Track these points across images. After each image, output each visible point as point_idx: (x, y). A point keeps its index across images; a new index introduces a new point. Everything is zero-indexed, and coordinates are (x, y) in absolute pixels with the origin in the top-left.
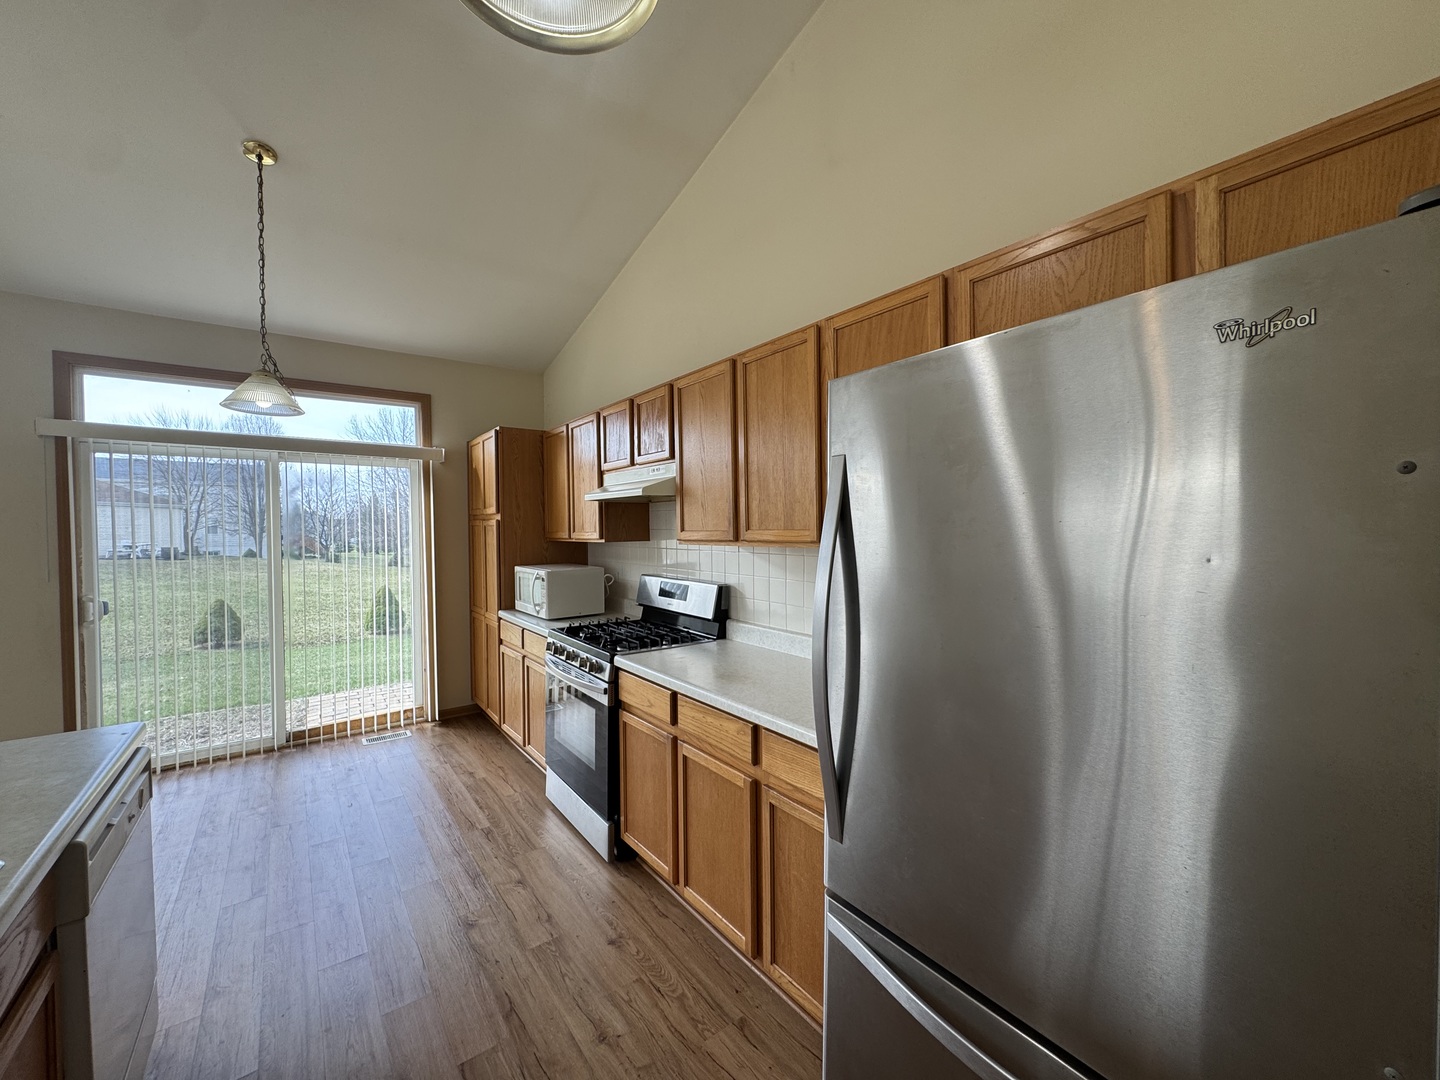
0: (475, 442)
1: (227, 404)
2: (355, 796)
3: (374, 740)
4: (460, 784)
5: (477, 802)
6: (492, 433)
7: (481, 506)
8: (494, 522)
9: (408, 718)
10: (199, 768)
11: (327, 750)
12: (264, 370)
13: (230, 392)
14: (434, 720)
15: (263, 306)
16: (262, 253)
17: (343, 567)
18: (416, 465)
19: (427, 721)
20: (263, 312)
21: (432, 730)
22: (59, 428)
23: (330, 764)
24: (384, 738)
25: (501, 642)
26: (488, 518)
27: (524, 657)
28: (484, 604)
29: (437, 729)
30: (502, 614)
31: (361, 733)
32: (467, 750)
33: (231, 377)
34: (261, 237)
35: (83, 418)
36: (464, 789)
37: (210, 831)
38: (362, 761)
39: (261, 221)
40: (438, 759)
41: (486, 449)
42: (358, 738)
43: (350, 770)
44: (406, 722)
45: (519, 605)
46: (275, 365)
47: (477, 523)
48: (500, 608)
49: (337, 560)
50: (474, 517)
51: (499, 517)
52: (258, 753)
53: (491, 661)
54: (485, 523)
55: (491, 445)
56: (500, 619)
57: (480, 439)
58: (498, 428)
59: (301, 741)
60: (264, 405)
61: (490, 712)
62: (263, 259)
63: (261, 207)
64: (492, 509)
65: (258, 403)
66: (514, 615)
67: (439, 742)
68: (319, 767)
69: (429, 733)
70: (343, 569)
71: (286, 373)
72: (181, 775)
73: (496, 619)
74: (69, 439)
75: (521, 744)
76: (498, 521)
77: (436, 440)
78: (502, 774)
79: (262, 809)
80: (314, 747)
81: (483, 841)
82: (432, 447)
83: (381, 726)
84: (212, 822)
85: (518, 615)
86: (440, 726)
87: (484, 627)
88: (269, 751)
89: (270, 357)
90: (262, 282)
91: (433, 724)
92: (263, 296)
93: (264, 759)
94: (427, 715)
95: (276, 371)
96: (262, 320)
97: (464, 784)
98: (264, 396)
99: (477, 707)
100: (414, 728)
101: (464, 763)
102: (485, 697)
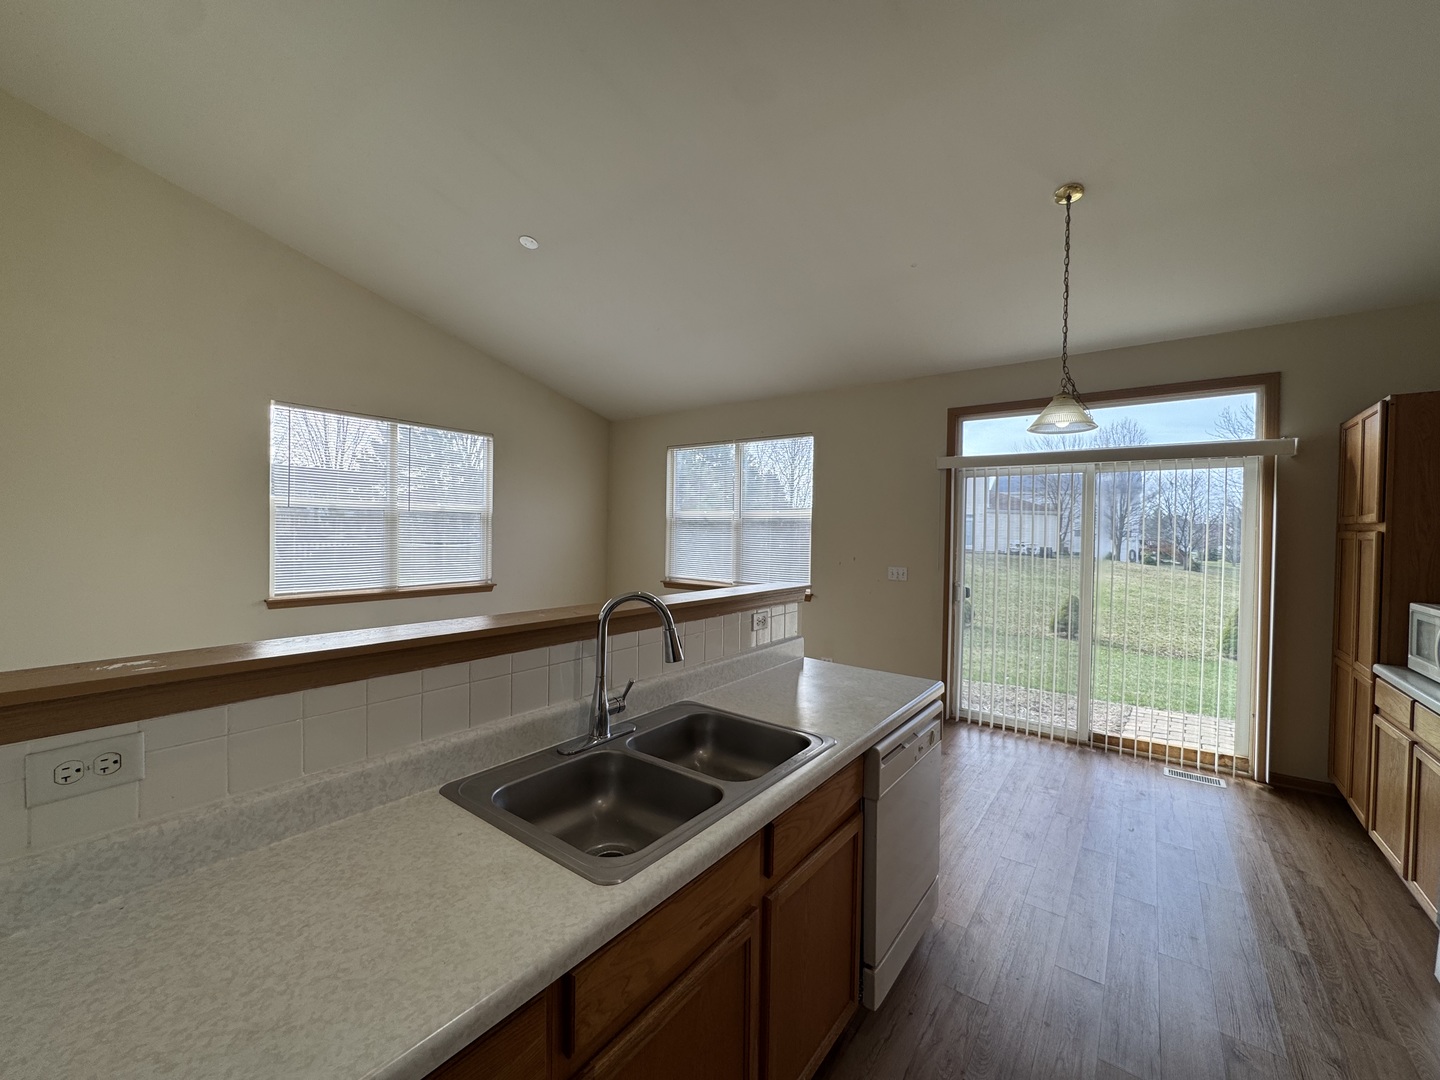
0: (1351, 422)
1: (1035, 429)
2: (1139, 822)
3: (1177, 774)
4: (1277, 877)
5: (1298, 913)
6: (1378, 407)
7: (1355, 511)
8: (1373, 535)
9: (1226, 766)
10: (1018, 735)
11: (1124, 764)
12: (1064, 392)
13: (1036, 417)
14: (1261, 780)
15: (1065, 333)
16: (1067, 286)
17: (1203, 577)
18: (1255, 463)
19: (1252, 779)
20: (1065, 340)
21: (1257, 793)
22: (946, 462)
23: (1123, 779)
24: (1191, 777)
25: (1376, 710)
26: (1367, 528)
27: (1413, 743)
28: (1352, 649)
29: (1266, 794)
30: (1378, 669)
31: (1164, 761)
32: (1305, 840)
33: (1038, 404)
34: (1067, 271)
35: (961, 453)
36: (1281, 886)
37: (1011, 790)
38: (1158, 790)
39: (1067, 256)
40: (1254, 831)
41: (1369, 431)
42: (1161, 765)
43: (1142, 794)
44: (1222, 769)
45: (1413, 661)
46: (1073, 386)
47: (1349, 535)
48: (1378, 660)
49: (1197, 568)
50: (1345, 526)
51: (1382, 528)
52: (1062, 740)
53: (1359, 732)
54: (1361, 536)
55: (1374, 426)
56: (1375, 676)
57: (1359, 418)
58: (1388, 398)
59: (1102, 745)
60: (1062, 425)
61: (1352, 802)
62: (1067, 291)
63: (1067, 243)
64: (1372, 517)
65: (1057, 424)
66: (1405, 679)
67: (1264, 811)
68: (1112, 777)
69: (1253, 796)
70: (1202, 579)
71: (1081, 389)
72: (1005, 735)
73: (1369, 675)
74: (953, 470)
75: (1400, 872)
76: (1381, 535)
77: (1286, 429)
78: (1355, 898)
79: (1053, 792)
80: (1113, 756)
81: (1292, 970)
82: (1279, 437)
83: (1190, 762)
84: (1014, 783)
85: (1411, 677)
86: (1271, 792)
87: (1351, 682)
88: (1072, 742)
89: (1069, 379)
90: (1066, 312)
91: (1258, 785)
92: (1066, 325)
93: (1067, 748)
94: (1254, 772)
95: (1074, 390)
96: (1065, 347)
97: (1283, 879)
98: (1062, 417)
99: (1334, 789)
100: (1232, 780)
101: (1295, 854)
102: (1347, 782)
